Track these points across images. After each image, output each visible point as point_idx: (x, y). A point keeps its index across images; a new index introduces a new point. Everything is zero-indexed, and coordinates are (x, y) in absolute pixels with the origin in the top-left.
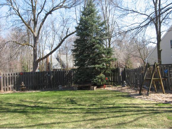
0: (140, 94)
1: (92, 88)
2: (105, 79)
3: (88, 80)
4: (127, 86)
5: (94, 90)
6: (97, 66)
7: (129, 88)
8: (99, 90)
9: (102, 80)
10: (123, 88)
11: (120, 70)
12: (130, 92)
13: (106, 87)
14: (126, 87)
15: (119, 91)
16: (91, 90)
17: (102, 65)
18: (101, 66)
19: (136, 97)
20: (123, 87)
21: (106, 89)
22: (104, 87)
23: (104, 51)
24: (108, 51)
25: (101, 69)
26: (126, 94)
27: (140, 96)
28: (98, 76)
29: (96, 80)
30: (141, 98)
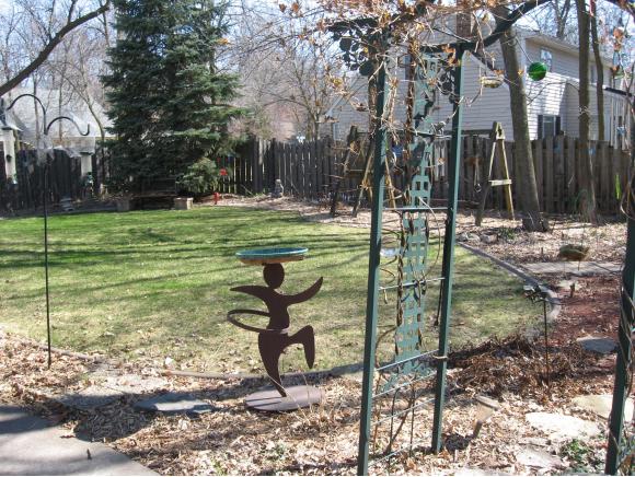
0: (333, 214)
1: (180, 204)
2: (215, 174)
3: (162, 179)
4: (285, 195)
5: (185, 208)
6: (193, 132)
7: (295, 201)
8: (201, 208)
9: (208, 178)
10: (275, 200)
11: (261, 145)
12: (300, 210)
13: (221, 198)
14: (284, 198)
15: (267, 210)
16: (178, 209)
17: (207, 130)
18: (204, 132)
19: (325, 221)
20: (273, 197)
21: (220, 203)
22: (216, 199)
23: (214, 86)
24: (224, 85)
25: (204, 141)
26: (294, 216)
27: (335, 219)
28: (196, 166)
29: (190, 178)
30: (338, 222)
